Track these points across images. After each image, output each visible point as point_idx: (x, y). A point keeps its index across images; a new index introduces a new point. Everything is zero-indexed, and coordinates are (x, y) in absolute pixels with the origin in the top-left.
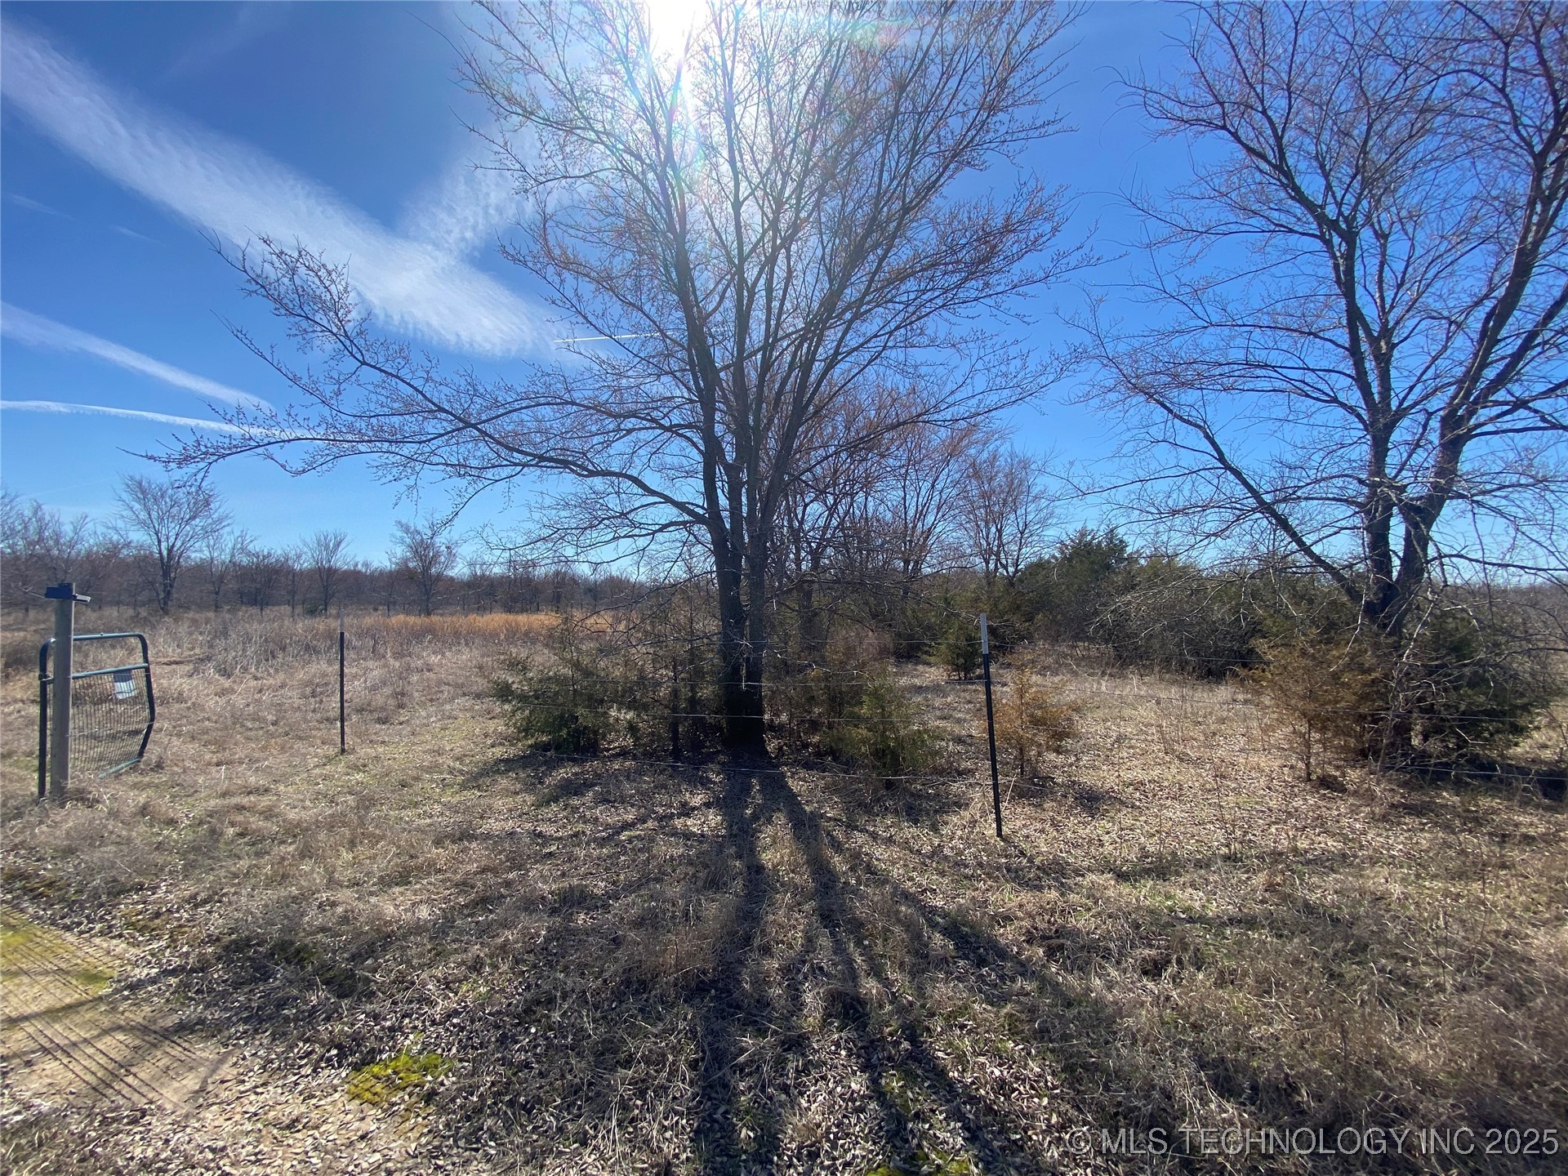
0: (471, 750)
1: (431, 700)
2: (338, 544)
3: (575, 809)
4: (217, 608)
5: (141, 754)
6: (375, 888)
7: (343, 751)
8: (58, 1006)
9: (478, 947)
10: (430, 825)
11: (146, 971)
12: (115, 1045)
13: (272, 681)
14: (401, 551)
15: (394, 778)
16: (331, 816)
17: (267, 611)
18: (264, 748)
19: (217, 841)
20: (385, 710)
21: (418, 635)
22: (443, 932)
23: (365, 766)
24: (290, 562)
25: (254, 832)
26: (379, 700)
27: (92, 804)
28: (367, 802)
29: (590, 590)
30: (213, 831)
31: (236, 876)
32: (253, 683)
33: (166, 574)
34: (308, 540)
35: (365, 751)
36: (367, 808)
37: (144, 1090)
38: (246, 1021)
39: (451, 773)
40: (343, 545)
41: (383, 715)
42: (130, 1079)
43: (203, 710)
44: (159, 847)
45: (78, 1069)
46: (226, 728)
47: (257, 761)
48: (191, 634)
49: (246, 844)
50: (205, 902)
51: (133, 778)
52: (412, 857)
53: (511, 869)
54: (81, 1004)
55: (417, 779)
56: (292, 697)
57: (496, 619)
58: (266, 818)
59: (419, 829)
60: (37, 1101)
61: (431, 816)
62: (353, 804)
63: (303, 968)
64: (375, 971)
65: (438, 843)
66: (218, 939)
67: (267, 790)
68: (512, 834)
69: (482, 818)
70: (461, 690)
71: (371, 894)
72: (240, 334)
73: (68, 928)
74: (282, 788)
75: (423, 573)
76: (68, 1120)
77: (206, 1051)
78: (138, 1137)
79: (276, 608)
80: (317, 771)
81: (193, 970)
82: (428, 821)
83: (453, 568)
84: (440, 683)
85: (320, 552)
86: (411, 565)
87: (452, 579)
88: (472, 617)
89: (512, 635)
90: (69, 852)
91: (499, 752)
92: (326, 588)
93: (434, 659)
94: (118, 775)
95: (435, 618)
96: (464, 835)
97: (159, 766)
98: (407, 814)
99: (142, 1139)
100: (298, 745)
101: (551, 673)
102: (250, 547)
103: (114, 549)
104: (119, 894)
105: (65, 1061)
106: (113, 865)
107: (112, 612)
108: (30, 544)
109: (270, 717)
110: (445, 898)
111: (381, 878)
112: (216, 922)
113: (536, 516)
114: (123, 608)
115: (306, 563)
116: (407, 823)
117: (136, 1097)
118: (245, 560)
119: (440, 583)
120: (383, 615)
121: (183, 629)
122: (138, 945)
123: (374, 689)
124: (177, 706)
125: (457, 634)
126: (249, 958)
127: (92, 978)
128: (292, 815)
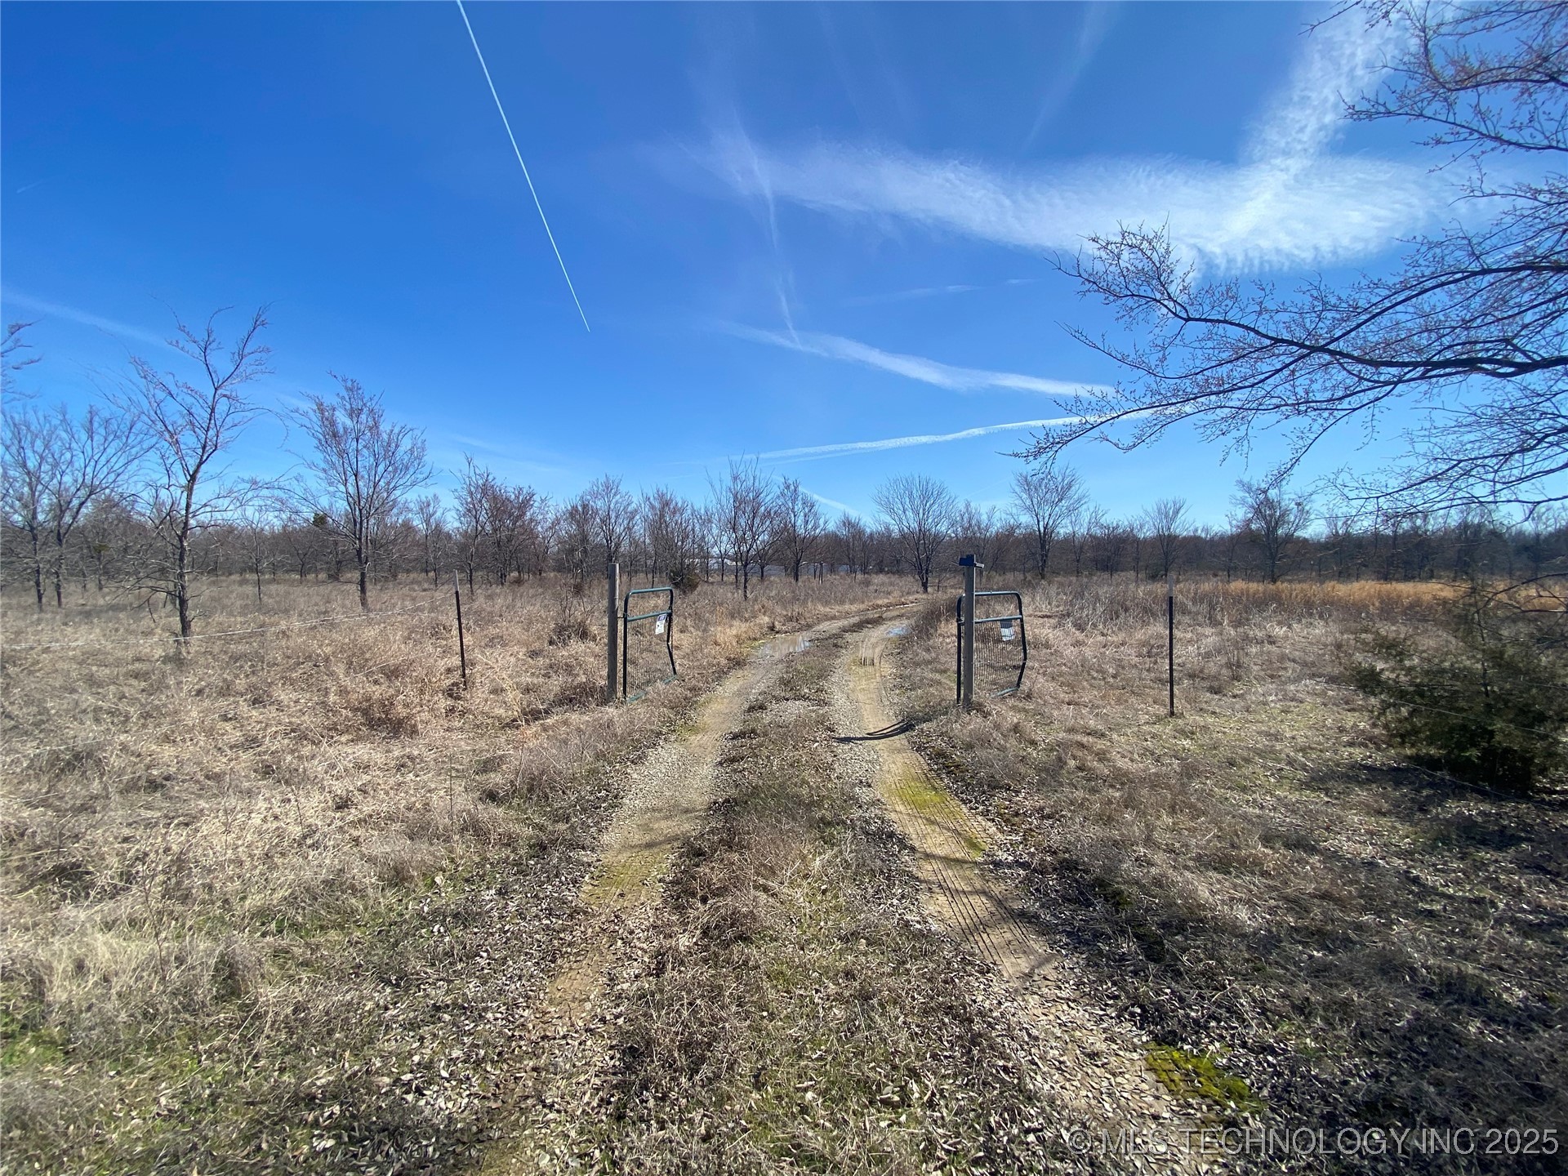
0: (1319, 743)
1: (1272, 677)
2: (1177, 512)
3: (1483, 865)
4: (1078, 573)
5: (1018, 685)
6: (1191, 863)
7: (1172, 714)
8: (952, 856)
9: (1308, 986)
10: (1259, 817)
11: (1005, 856)
12: (981, 905)
13: (1115, 639)
14: (1241, 513)
15: (1224, 753)
16: (1156, 774)
17: (1116, 576)
18: (1103, 697)
19: (1062, 767)
20: (1218, 679)
21: (1261, 603)
22: (1265, 947)
23: (1193, 733)
24: (1135, 531)
25: (1090, 769)
26: (1212, 668)
27: (986, 715)
28: (1190, 771)
29: (1526, 548)
30: (1060, 759)
31: (1072, 803)
32: (1100, 638)
33: (1043, 547)
34: (1150, 510)
35: (1193, 719)
36: (1190, 777)
37: (993, 951)
38: (1069, 934)
39: (1289, 763)
40: (1182, 511)
41: (1216, 684)
42: (985, 936)
43: (1061, 657)
44: (1023, 760)
45: (956, 909)
46: (1077, 674)
47: (1098, 707)
48: (1058, 594)
49: (1083, 777)
50: (1049, 817)
51: (1011, 702)
52: (1233, 846)
53: (1364, 910)
54: (966, 862)
55: (1247, 761)
56: (1130, 654)
57: (1364, 589)
58: (1100, 760)
59: (1245, 817)
60: (930, 920)
61: (1262, 807)
62: (1178, 769)
63: (1117, 912)
64: (1184, 950)
65: (1267, 840)
66: (1055, 853)
67: (1103, 735)
68: (1371, 865)
69: (1327, 829)
70: (1310, 669)
71: (1186, 867)
72: (1077, 334)
73: (964, 802)
74: (1115, 736)
75: (1267, 535)
76: (943, 945)
77: (1039, 946)
78: (982, 987)
79: (1123, 574)
80: (1146, 728)
81: (1035, 870)
82: (1257, 811)
83: (1305, 527)
84: (1283, 658)
85: (1161, 520)
86: (1253, 526)
87: (1305, 540)
88: (1329, 585)
89: (1389, 609)
90: (969, 747)
91: (1358, 754)
92: (1166, 554)
93: (1280, 631)
94: (1003, 698)
95: (1282, 586)
96: (1300, 844)
97: (1029, 697)
98: (1235, 796)
99: (985, 990)
100: (1133, 699)
101: (1447, 664)
102: (1102, 521)
103: (1012, 529)
104: (995, 788)
105: (950, 899)
106: (992, 766)
107: (1010, 576)
108: (966, 529)
109: (1111, 670)
110: (1270, 908)
111: (1199, 858)
112: (1055, 838)
113: (1421, 447)
114: (1017, 573)
115: (1147, 532)
116: (1233, 805)
117: (986, 953)
118: (1098, 532)
119: (1289, 546)
120: (1222, 581)
121: (1053, 590)
122: (1002, 832)
123: (1208, 655)
124: (1044, 651)
125: (1309, 604)
126: (1076, 881)
127: (973, 845)
128: (1121, 763)
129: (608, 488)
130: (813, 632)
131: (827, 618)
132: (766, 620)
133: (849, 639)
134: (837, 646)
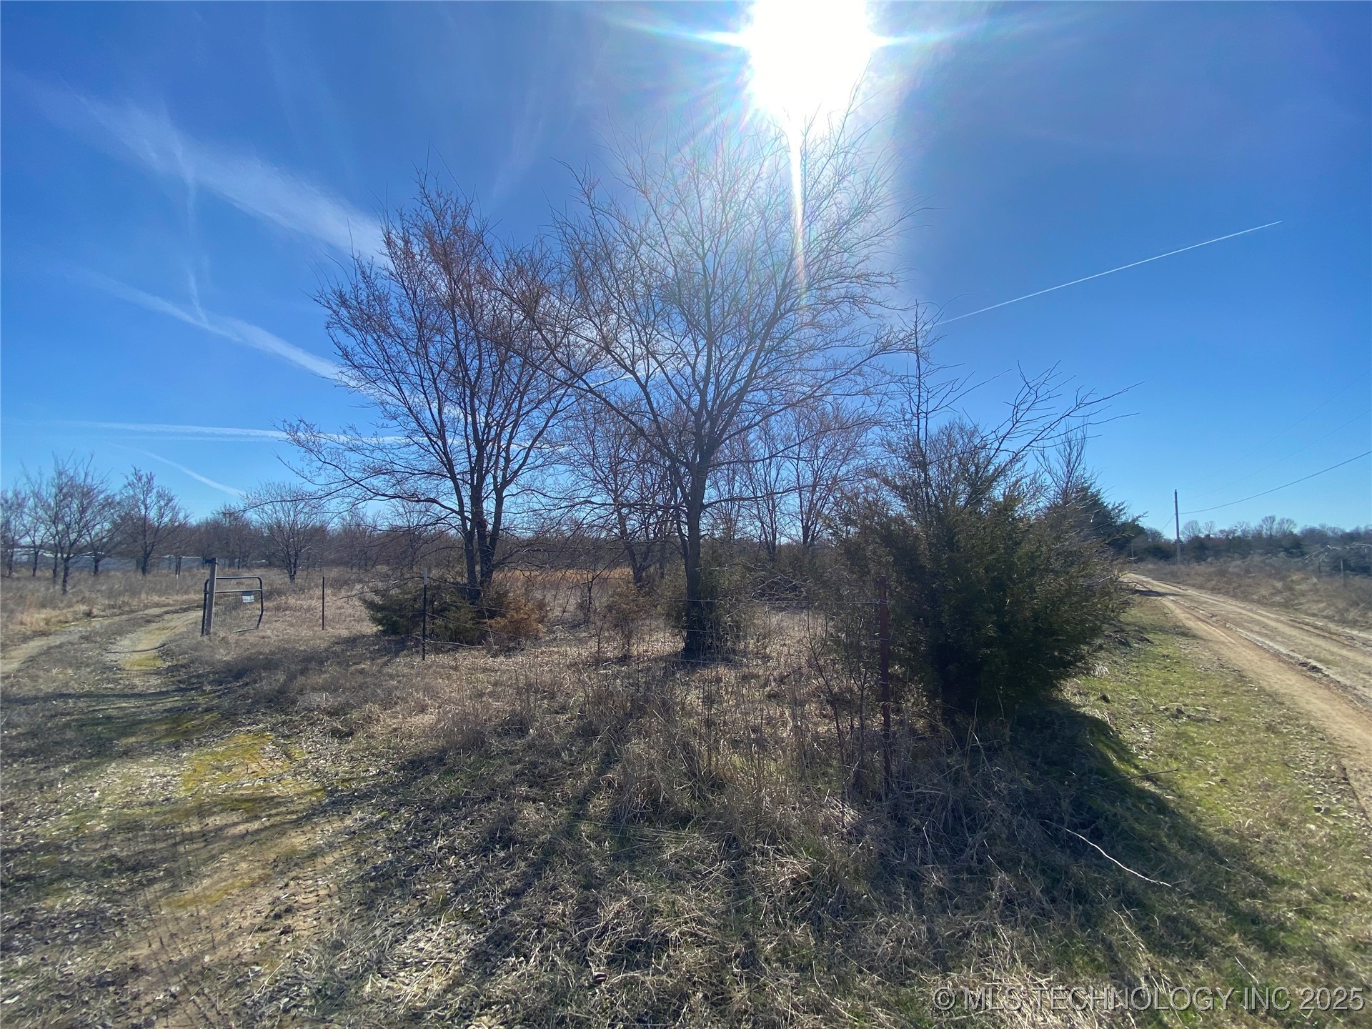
5: (258, 627)
7: (323, 629)
130: (133, 615)
131: (157, 605)
132: (83, 608)
133: (167, 617)
134: (148, 622)
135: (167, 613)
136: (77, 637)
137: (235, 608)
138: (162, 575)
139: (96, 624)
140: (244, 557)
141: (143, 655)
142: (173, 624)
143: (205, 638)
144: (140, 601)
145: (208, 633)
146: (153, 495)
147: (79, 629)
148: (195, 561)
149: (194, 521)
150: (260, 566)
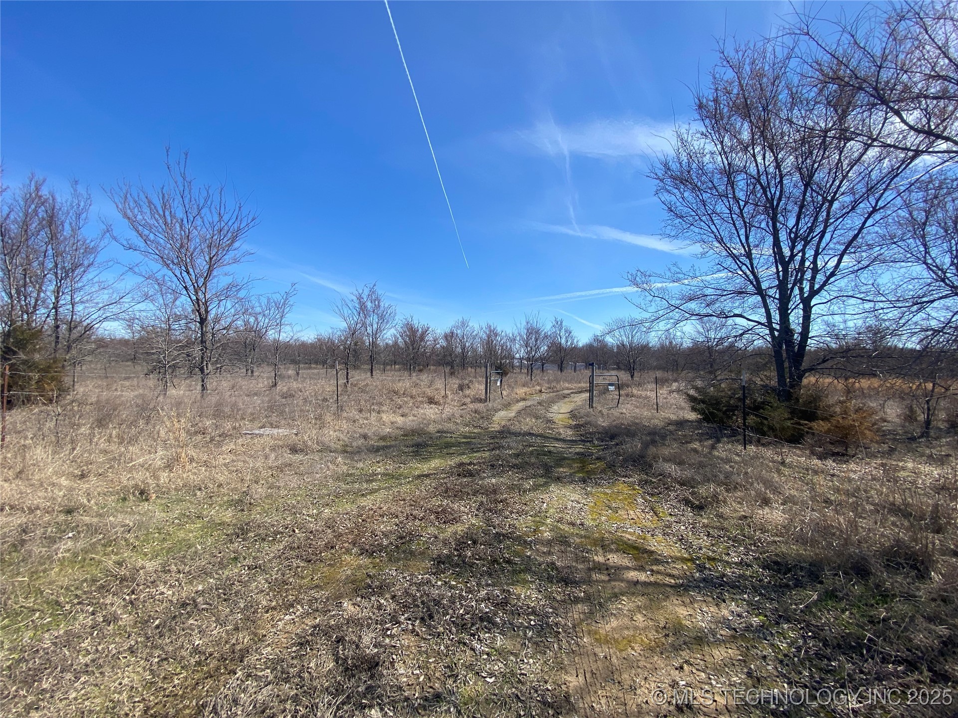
5: (617, 406)
129: (463, 323)
130: (558, 393)
131: (568, 389)
132: (538, 388)
133: (572, 395)
134: (565, 397)
135: (572, 393)
136: (536, 402)
137: (604, 393)
138: (569, 372)
139: (544, 396)
140: (605, 363)
141: (564, 416)
142: (575, 399)
143: (591, 410)
144: (561, 386)
145: (592, 407)
146: (563, 331)
147: (537, 398)
148: (582, 366)
149: (580, 345)
150: (613, 369)
